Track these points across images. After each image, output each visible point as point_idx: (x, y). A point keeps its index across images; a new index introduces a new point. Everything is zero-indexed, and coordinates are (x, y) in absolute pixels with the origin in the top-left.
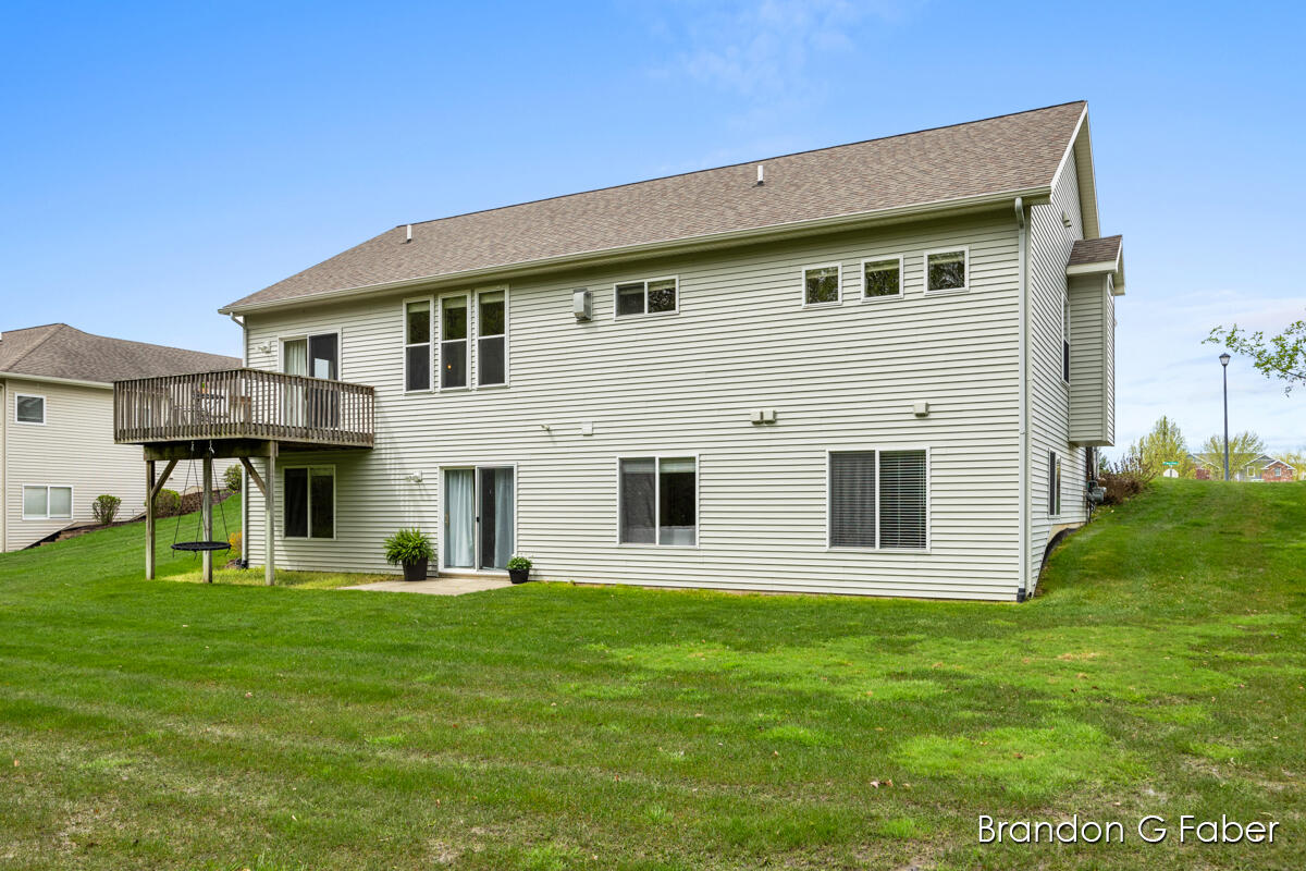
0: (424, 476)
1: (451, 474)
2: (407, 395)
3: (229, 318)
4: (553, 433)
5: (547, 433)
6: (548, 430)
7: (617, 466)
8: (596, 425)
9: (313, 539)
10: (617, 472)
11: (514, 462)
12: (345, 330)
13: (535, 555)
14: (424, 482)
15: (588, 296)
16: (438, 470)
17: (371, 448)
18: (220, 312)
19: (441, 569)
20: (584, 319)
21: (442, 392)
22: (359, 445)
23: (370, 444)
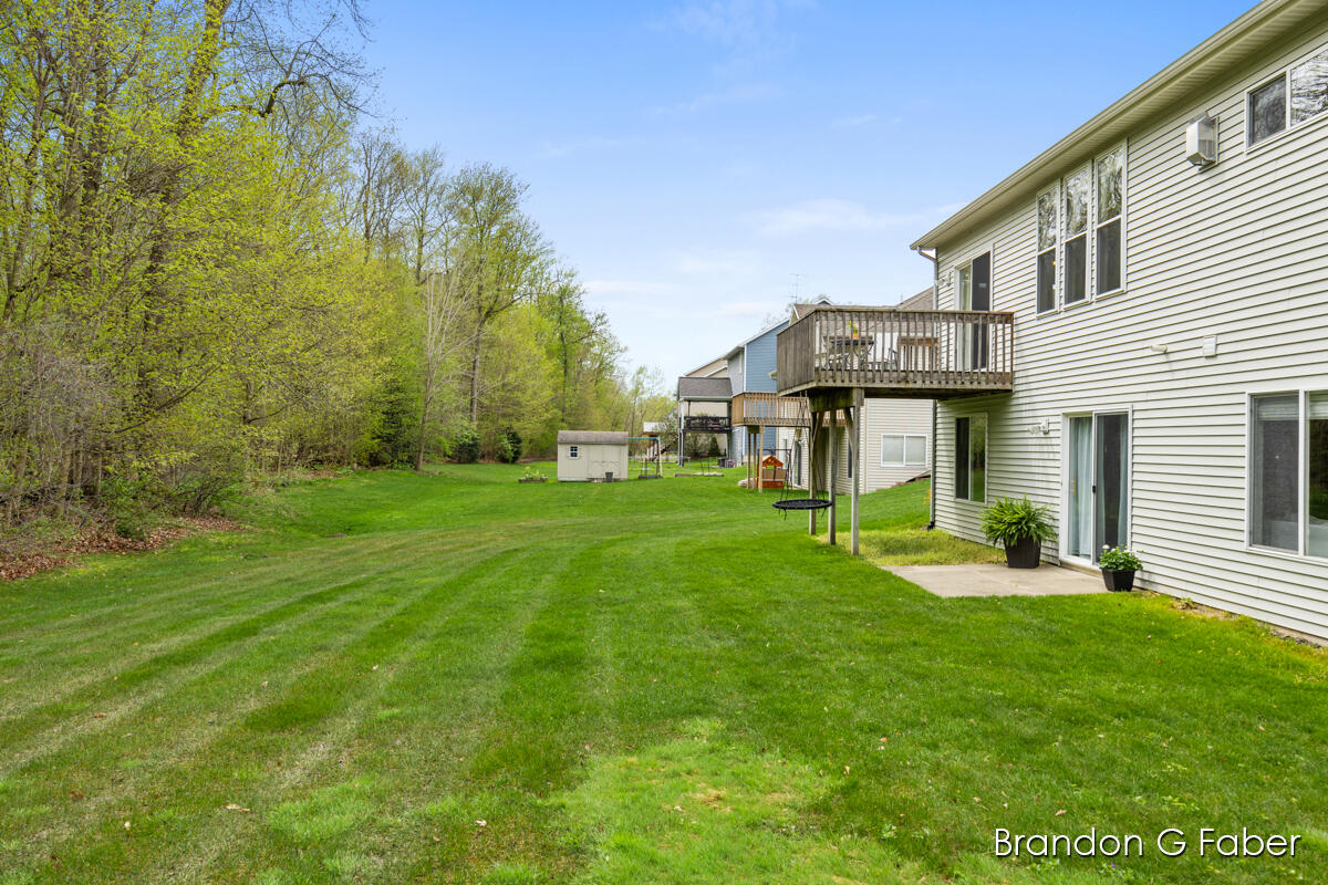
0: (1051, 427)
1: (1079, 422)
2: (1039, 319)
3: (916, 252)
4: (1173, 357)
5: (1163, 359)
6: (1165, 353)
7: (1246, 409)
8: (1222, 339)
9: (974, 503)
10: (1246, 420)
11: (1129, 405)
12: (997, 246)
13: (1147, 549)
14: (1051, 434)
15: (1211, 123)
16: (1060, 419)
17: (1010, 391)
18: (913, 247)
19: (1064, 555)
20: (1206, 163)
21: (1066, 310)
22: (988, 387)
23: (1008, 386)
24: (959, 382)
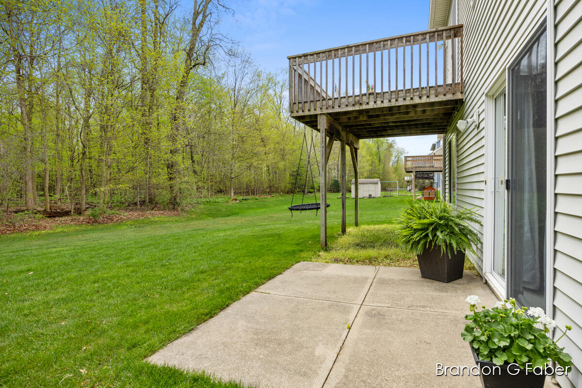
0: (480, 120)
14: (480, 126)
16: (485, 104)
17: (462, 100)
19: (487, 270)
22: (437, 99)
23: (459, 96)
24: (408, 98)
